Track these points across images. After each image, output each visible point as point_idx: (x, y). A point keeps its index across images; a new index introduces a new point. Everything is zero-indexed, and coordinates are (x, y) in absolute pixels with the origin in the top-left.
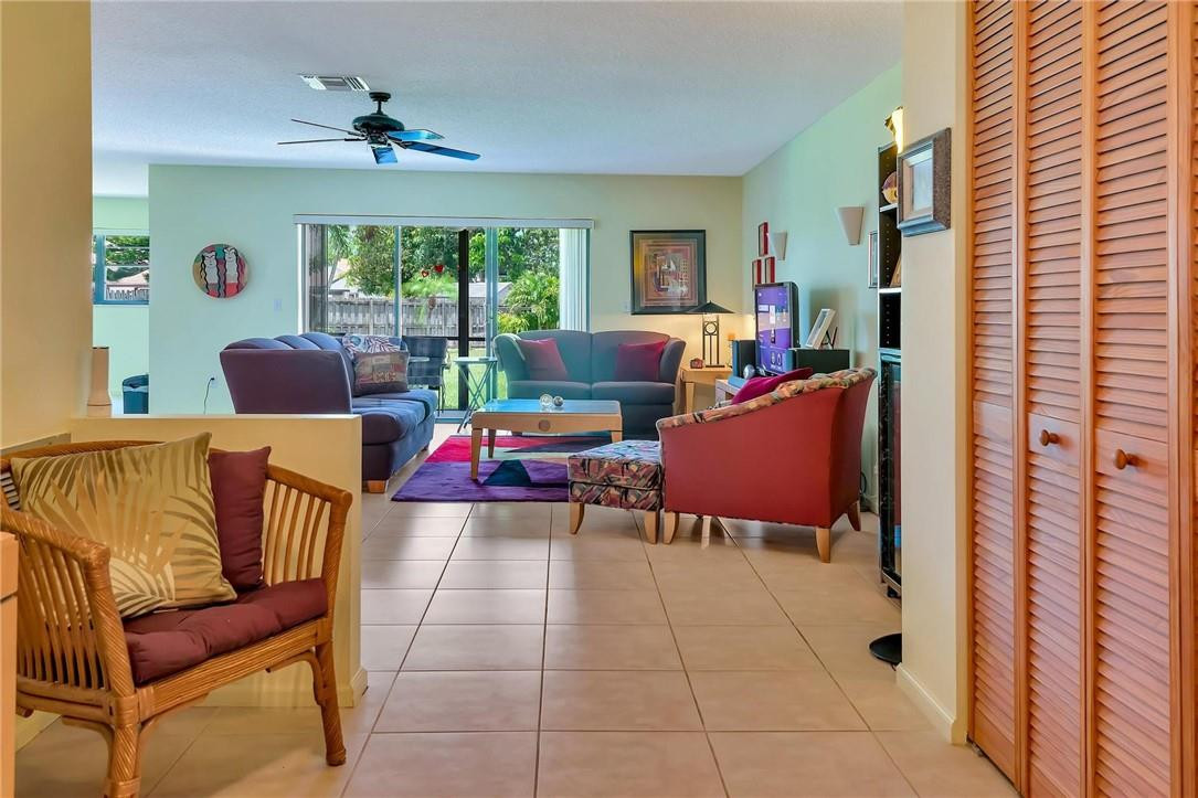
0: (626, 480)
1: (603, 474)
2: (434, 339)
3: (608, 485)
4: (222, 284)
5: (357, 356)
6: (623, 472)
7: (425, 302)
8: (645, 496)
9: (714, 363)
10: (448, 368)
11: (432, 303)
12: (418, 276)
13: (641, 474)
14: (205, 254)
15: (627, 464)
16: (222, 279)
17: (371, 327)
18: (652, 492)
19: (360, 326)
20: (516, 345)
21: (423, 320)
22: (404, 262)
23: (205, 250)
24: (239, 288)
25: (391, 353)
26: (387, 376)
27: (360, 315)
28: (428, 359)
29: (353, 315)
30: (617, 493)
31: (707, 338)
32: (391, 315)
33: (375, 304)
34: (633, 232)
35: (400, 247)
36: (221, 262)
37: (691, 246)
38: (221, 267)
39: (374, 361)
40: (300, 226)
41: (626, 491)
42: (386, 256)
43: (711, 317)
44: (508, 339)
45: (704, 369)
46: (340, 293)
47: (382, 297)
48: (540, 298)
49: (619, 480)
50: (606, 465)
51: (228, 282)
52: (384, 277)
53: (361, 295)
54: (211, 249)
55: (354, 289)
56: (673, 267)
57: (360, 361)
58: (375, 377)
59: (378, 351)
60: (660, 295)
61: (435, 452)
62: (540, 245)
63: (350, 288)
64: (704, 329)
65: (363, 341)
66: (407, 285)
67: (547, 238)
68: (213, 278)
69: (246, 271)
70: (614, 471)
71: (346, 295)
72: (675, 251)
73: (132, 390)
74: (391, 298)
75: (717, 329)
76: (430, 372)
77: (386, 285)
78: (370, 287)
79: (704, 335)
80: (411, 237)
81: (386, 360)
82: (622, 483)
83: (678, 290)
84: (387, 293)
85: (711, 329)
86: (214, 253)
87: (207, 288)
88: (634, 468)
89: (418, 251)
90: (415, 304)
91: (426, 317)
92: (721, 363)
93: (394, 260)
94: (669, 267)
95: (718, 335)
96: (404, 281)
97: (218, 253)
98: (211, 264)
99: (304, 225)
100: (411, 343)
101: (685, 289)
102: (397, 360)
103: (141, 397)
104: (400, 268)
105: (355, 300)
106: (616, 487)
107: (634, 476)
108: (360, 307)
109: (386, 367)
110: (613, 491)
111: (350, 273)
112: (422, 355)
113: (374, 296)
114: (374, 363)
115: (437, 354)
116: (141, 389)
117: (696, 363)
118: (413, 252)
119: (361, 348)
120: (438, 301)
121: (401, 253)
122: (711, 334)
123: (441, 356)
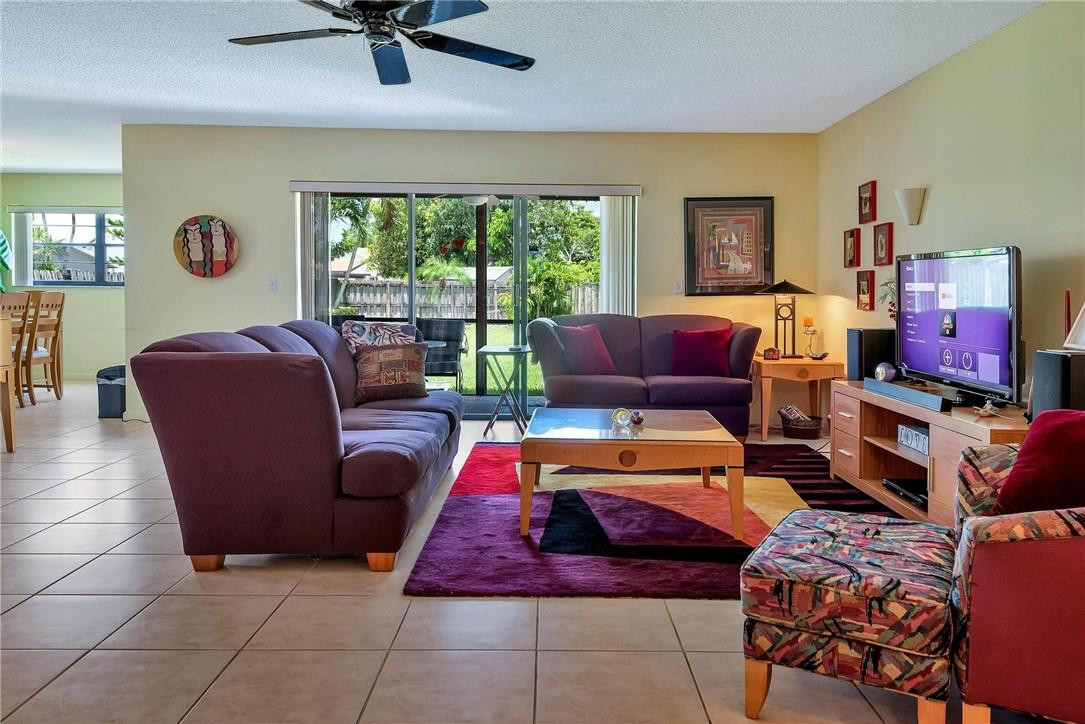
0: (879, 632)
1: (824, 613)
2: (450, 322)
3: (834, 636)
4: (208, 260)
5: (361, 349)
6: (870, 615)
7: (436, 284)
8: (922, 667)
9: (789, 352)
10: (466, 352)
11: (443, 285)
12: (429, 262)
13: (915, 624)
14: (188, 227)
15: (880, 600)
16: (209, 256)
17: (388, 306)
18: (939, 663)
19: (379, 306)
20: (553, 331)
21: (434, 300)
22: (417, 250)
23: (187, 223)
24: (228, 266)
25: (404, 346)
26: (398, 375)
27: (378, 295)
28: (445, 345)
29: (371, 295)
30: (853, 654)
31: (781, 323)
32: (406, 296)
33: (391, 286)
34: (688, 200)
35: (414, 235)
36: (207, 237)
37: (755, 216)
38: (207, 242)
39: (382, 357)
40: (298, 195)
41: (875, 654)
42: (402, 244)
43: (783, 298)
44: (544, 325)
45: (782, 361)
46: (361, 277)
47: (398, 280)
48: (539, 280)
49: (861, 629)
50: (830, 598)
51: (215, 259)
52: (399, 263)
53: (380, 278)
54: (195, 221)
55: (374, 273)
56: (735, 241)
57: (365, 355)
58: (383, 377)
59: (387, 342)
60: (719, 273)
61: (460, 475)
62: (537, 234)
63: (370, 272)
64: (777, 313)
65: (368, 331)
66: (420, 269)
67: (543, 227)
68: (197, 255)
69: (235, 245)
70: (851, 611)
71: (368, 278)
72: (738, 222)
73: (108, 382)
74: (406, 280)
75: (793, 312)
76: (447, 357)
77: (401, 270)
78: (387, 273)
79: (777, 320)
80: (423, 227)
81: (397, 355)
82: (870, 636)
83: (741, 266)
84: (402, 276)
85: (785, 312)
86: (198, 226)
87: (191, 266)
88: (897, 609)
89: (429, 240)
90: (427, 286)
91: (437, 297)
92: (797, 353)
93: (409, 246)
94: (730, 240)
95: (793, 320)
96: (417, 265)
97: (203, 226)
98: (195, 238)
99: (303, 193)
100: (425, 328)
101: (748, 266)
102: (412, 355)
103: (118, 390)
104: (414, 253)
105: (374, 283)
106: (850, 642)
107: (898, 627)
108: (378, 289)
109: (396, 365)
110: (844, 649)
111: (370, 260)
112: (438, 339)
113: (391, 279)
114: (382, 359)
115: (454, 338)
116: (118, 381)
117: (771, 354)
118: (425, 241)
119: (365, 339)
120: (448, 283)
121: (416, 242)
122: (785, 319)
123: (458, 340)
